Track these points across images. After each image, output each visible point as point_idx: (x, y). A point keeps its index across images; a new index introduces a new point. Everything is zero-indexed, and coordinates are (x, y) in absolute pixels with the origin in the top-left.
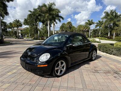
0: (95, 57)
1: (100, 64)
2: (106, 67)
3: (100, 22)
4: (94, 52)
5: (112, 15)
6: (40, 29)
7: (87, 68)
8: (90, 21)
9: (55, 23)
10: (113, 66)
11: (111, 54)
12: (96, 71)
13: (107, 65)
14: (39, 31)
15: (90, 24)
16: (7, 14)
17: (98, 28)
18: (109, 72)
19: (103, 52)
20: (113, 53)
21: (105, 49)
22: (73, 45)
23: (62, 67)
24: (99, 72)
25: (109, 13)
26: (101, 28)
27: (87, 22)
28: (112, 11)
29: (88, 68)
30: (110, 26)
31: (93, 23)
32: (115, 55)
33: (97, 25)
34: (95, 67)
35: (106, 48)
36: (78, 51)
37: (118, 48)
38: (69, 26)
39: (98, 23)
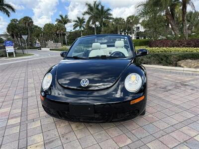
3: (79, 18)
8: (64, 17)
15: (66, 23)
17: (78, 28)
26: (82, 29)
27: (60, 18)
28: (95, 2)
31: (69, 21)
33: (76, 24)
38: (29, 25)
39: (76, 21)
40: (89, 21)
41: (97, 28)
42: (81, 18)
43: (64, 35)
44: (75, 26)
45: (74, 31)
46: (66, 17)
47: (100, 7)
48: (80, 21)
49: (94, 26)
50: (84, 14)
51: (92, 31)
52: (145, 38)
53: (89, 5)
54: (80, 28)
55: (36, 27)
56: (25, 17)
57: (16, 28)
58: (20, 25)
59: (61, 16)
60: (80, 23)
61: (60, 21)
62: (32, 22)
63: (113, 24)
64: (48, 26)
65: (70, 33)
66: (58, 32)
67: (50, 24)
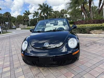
3: (35, 12)
8: (27, 11)
15: (28, 15)
25: (42, 5)
26: (38, 17)
28: (43, 3)
31: (30, 14)
33: (34, 15)
38: (8, 16)
39: (34, 13)
40: (41, 13)
41: (46, 16)
42: (37, 12)
43: (28, 21)
44: (34, 16)
45: (33, 18)
46: (29, 11)
47: (46, 6)
48: (36, 13)
49: (44, 16)
50: (38, 10)
52: (70, 21)
53: (40, 5)
54: (36, 17)
55: (13, 17)
56: (6, 13)
57: (2, 18)
58: (4, 17)
61: (25, 14)
62: (10, 15)
63: (53, 14)
64: (19, 17)
65: (31, 20)
66: (24, 20)
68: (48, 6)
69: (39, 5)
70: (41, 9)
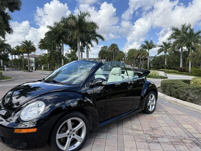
0: (153, 107)
1: (163, 122)
2: (175, 129)
3: (165, 43)
4: (152, 97)
5: (185, 33)
6: (64, 55)
7: (137, 130)
8: (149, 42)
9: (90, 45)
10: (189, 126)
11: (184, 100)
12: (155, 139)
13: (178, 124)
14: (62, 60)
15: (150, 48)
16: (9, 30)
17: (163, 53)
18: (181, 141)
19: (171, 96)
20: (189, 98)
21: (174, 90)
22: (103, 83)
23: (74, 133)
24: (160, 140)
25: (180, 29)
26: (167, 54)
27: (145, 44)
28: (184, 26)
29: (137, 132)
30: (182, 50)
32: (193, 102)
33: (161, 49)
34: (153, 129)
35: (176, 88)
36: (122, 93)
37: (198, 88)
38: (114, 50)
39: (162, 46)
40: (174, 45)
41: (184, 52)
42: (167, 43)
43: (146, 59)
44: (160, 51)
45: (158, 56)
47: (188, 31)
48: (166, 46)
50: (169, 39)
51: (177, 56)
53: (177, 30)
55: (121, 52)
56: (112, 45)
57: (105, 53)
59: (146, 42)
60: (165, 48)
61: (144, 47)
62: (117, 49)
66: (139, 57)
67: (133, 50)
68: (191, 30)
69: (173, 29)
70: (175, 38)
